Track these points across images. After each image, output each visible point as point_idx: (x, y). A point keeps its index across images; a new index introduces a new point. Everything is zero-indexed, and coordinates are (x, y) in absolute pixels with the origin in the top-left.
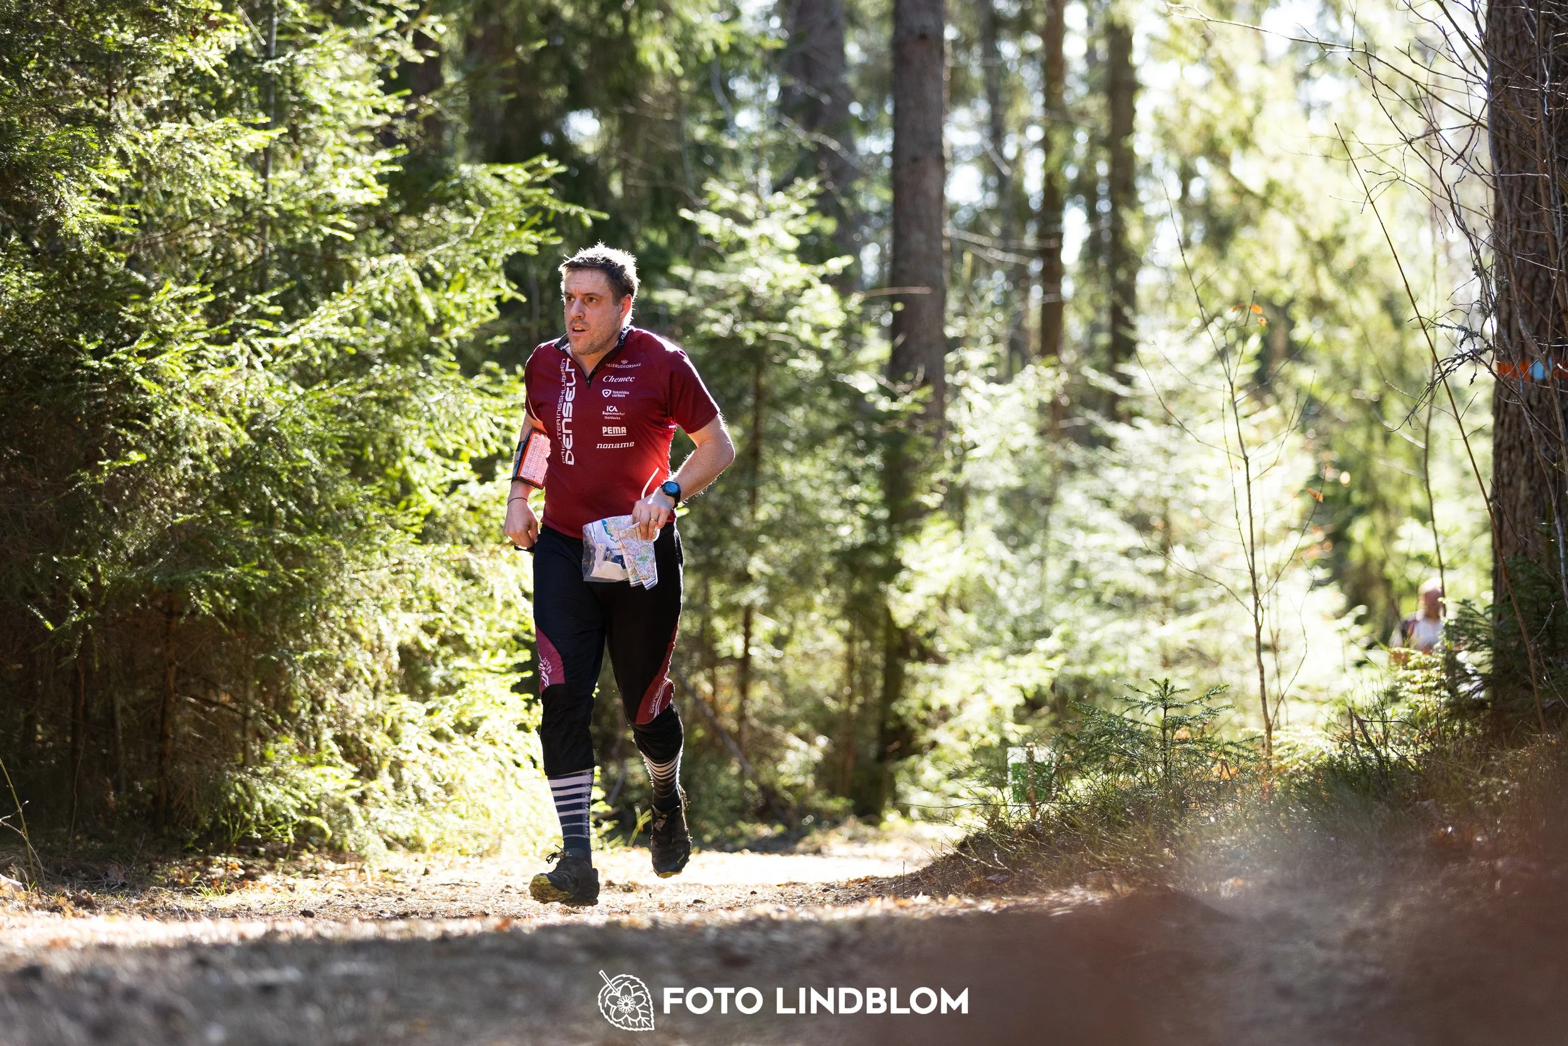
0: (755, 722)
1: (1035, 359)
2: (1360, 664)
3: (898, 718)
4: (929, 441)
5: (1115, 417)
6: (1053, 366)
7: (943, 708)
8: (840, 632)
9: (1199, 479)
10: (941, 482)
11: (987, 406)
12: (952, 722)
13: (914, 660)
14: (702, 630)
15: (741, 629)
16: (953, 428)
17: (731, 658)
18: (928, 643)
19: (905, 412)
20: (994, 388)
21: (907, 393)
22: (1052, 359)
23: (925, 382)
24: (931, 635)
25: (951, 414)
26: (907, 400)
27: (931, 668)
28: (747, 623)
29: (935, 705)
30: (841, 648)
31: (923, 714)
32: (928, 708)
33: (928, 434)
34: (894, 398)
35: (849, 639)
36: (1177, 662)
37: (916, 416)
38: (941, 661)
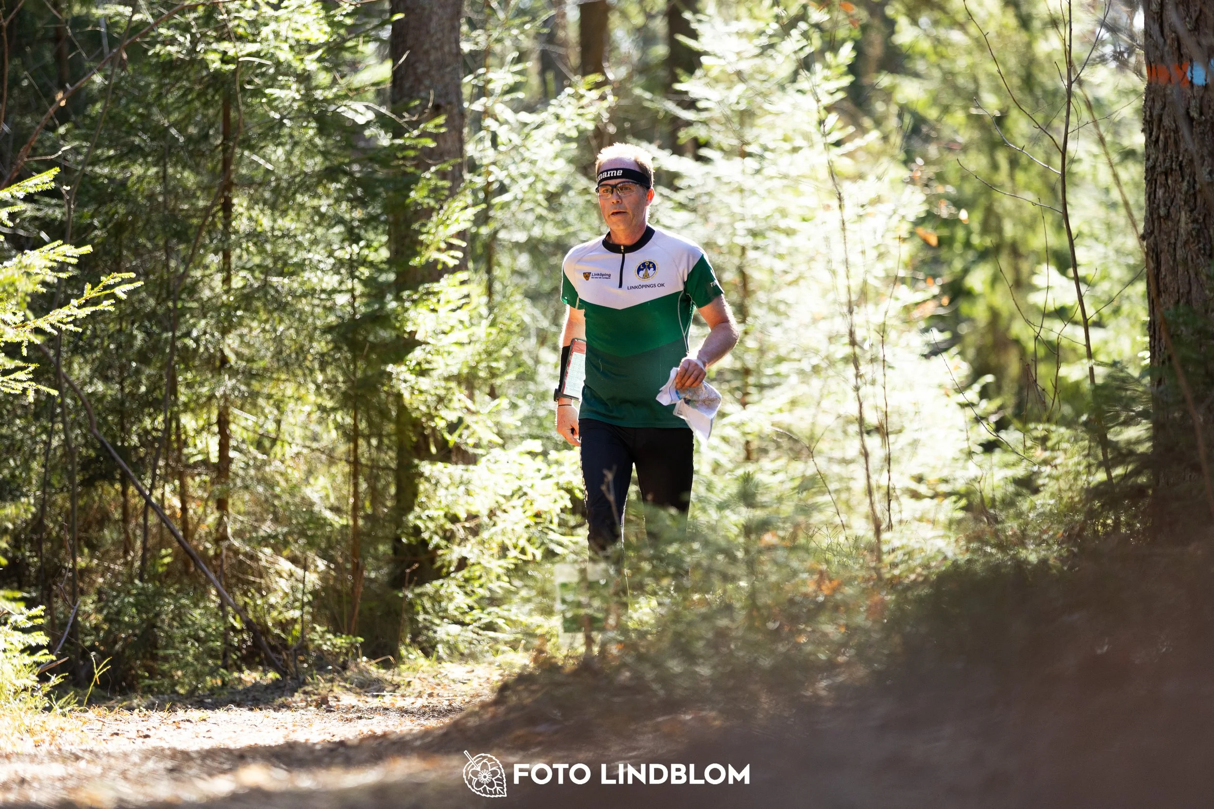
0: (237, 543)
1: (576, 78)
2: (989, 447)
3: (417, 530)
4: (447, 184)
5: (678, 150)
6: (598, 85)
7: (471, 517)
8: (338, 427)
9: (783, 224)
10: (461, 235)
11: (517, 140)
12: (485, 535)
13: (433, 459)
14: (167, 430)
15: (215, 429)
16: (473, 167)
17: (205, 463)
18: (452, 439)
19: (414, 148)
20: (524, 116)
21: (414, 125)
22: (597, 78)
23: (437, 110)
24: (452, 427)
25: (470, 149)
26: (416, 133)
27: (456, 470)
28: (223, 423)
29: (463, 515)
30: (343, 448)
31: (448, 526)
32: (454, 519)
33: (443, 175)
34: (398, 132)
35: (352, 435)
36: (764, 451)
37: (429, 153)
38: (470, 459)
